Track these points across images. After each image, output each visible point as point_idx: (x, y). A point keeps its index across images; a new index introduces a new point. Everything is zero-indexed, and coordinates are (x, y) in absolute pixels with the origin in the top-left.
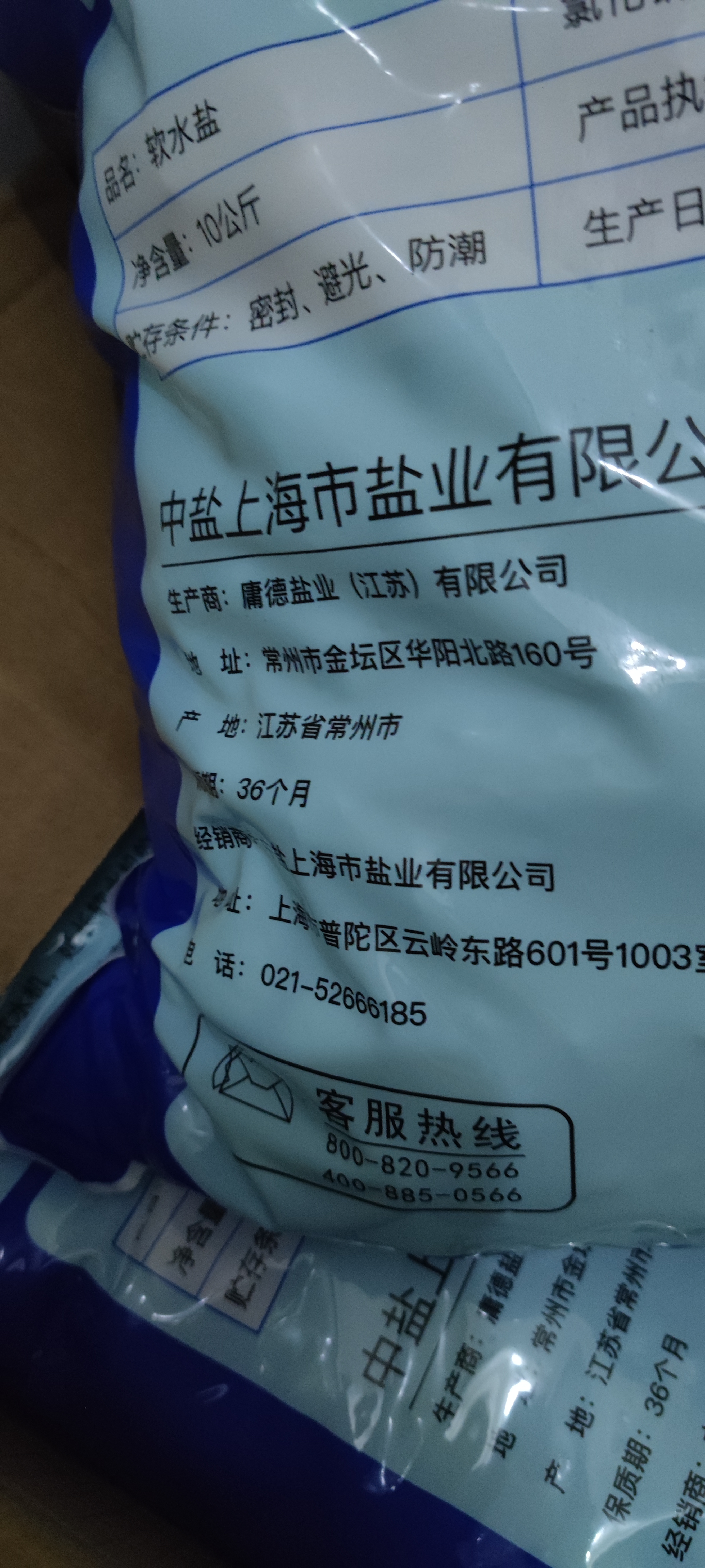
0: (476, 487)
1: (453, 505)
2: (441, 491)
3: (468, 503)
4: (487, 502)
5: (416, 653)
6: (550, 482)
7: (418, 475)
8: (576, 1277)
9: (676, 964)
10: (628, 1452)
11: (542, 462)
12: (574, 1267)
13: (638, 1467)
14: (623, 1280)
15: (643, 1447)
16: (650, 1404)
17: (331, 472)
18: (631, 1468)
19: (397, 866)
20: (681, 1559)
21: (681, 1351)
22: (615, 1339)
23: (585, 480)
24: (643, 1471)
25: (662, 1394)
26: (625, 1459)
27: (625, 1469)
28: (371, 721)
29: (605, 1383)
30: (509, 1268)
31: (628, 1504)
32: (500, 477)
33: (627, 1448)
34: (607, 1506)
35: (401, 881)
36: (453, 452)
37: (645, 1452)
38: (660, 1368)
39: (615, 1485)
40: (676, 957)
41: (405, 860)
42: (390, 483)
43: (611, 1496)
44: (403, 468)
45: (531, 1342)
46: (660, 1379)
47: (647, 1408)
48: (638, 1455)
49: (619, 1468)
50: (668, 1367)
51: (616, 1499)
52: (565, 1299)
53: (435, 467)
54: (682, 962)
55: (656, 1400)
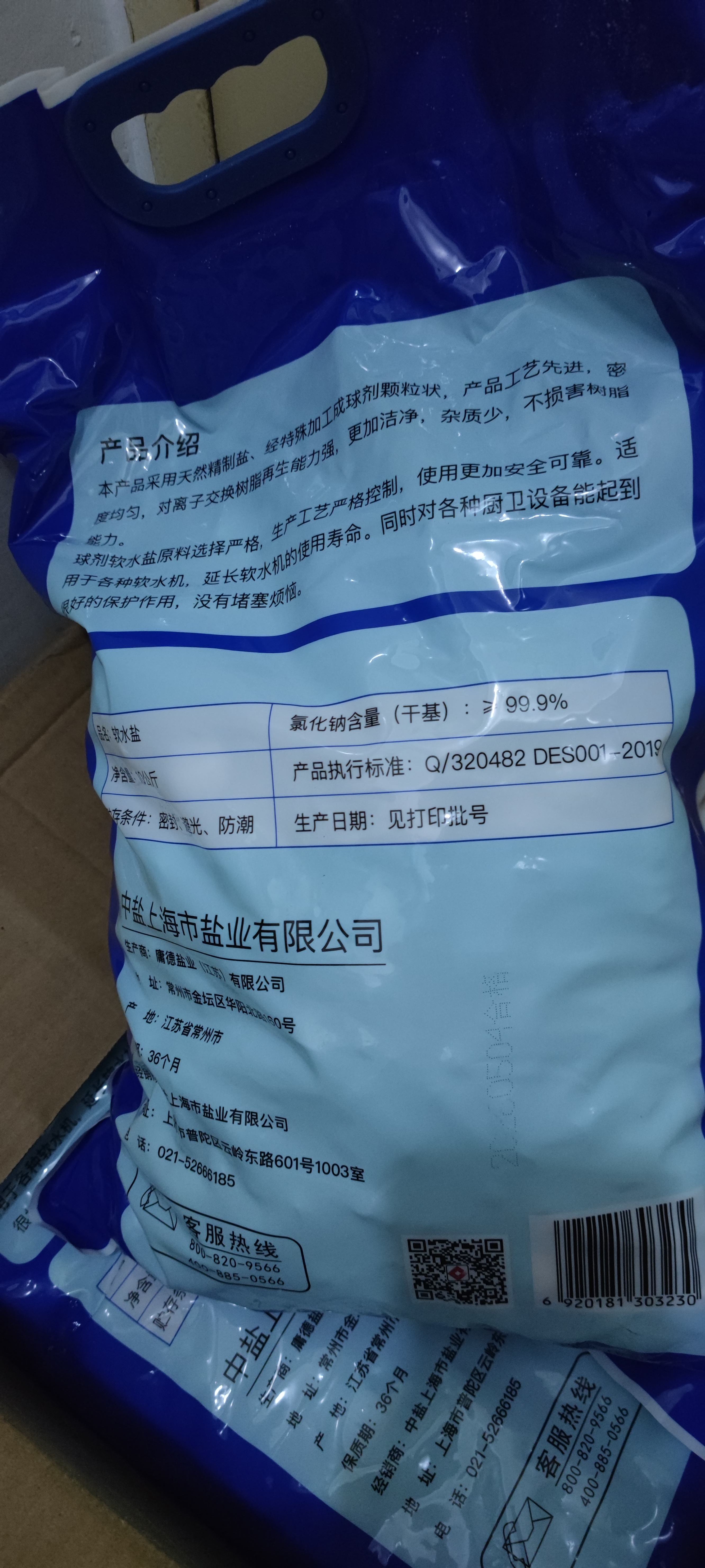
0: (245, 940)
1: (235, 946)
2: (231, 939)
3: (241, 947)
4: (249, 948)
5: (230, 1004)
6: (275, 943)
7: (222, 928)
8: (350, 1328)
9: (342, 1174)
10: (361, 1431)
11: (271, 934)
12: (351, 1322)
13: (366, 1440)
14: (379, 1332)
15: (370, 1429)
16: (379, 1406)
17: (187, 916)
18: (362, 1440)
19: (216, 1110)
20: (381, 1494)
21: (404, 1377)
22: (366, 1366)
23: (291, 945)
24: (368, 1443)
25: (388, 1400)
26: (359, 1435)
27: (358, 1440)
28: (211, 1032)
29: (355, 1391)
30: (313, 1320)
31: (357, 1460)
32: (254, 937)
33: (361, 1429)
34: (344, 1460)
35: (218, 1118)
36: (237, 918)
37: (371, 1432)
38: (389, 1386)
39: (351, 1449)
40: (342, 1171)
41: (220, 1107)
42: (210, 929)
43: (347, 1455)
44: (216, 923)
45: (318, 1364)
46: (388, 1392)
47: (377, 1407)
48: (367, 1434)
49: (355, 1439)
50: (394, 1386)
51: (350, 1457)
52: (342, 1341)
53: (229, 924)
54: (345, 1174)
55: (383, 1403)
